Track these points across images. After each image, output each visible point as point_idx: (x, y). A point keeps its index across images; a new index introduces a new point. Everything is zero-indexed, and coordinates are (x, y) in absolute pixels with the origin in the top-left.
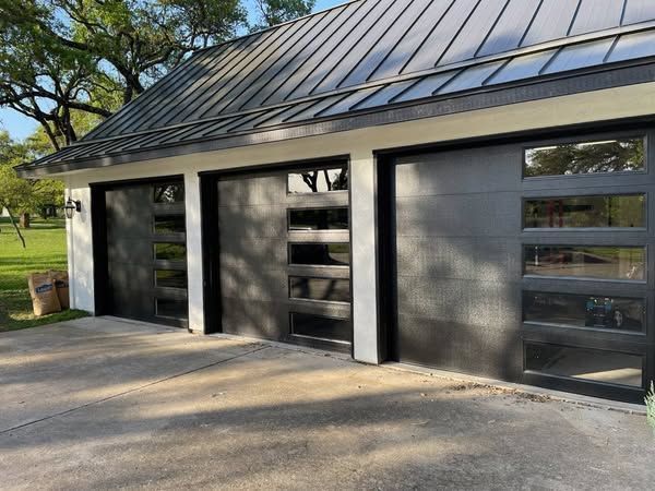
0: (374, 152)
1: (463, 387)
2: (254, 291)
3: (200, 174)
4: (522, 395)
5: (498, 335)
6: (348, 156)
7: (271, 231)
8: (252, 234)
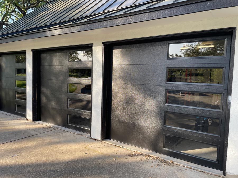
0: (103, 43)
1: (135, 155)
2: (53, 104)
3: (32, 50)
4: (161, 161)
5: (153, 131)
6: (92, 44)
7: (61, 78)
8: (53, 79)
